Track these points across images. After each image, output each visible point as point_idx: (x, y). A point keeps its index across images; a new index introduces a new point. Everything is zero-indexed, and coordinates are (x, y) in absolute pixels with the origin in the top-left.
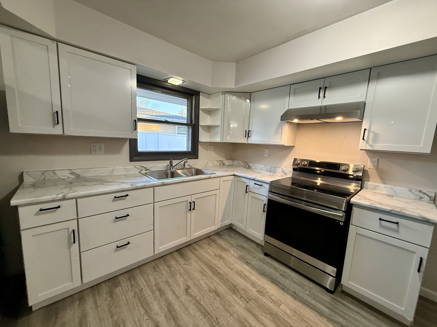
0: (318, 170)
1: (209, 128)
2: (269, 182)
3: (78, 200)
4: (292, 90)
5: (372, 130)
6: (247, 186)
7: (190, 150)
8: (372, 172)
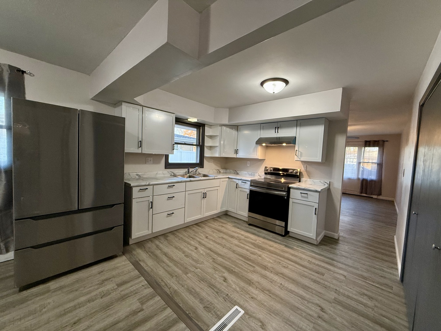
0: (281, 174)
1: (211, 148)
2: (250, 180)
3: (154, 186)
4: (262, 127)
5: (299, 150)
6: (237, 184)
7: (198, 162)
8: (304, 173)
